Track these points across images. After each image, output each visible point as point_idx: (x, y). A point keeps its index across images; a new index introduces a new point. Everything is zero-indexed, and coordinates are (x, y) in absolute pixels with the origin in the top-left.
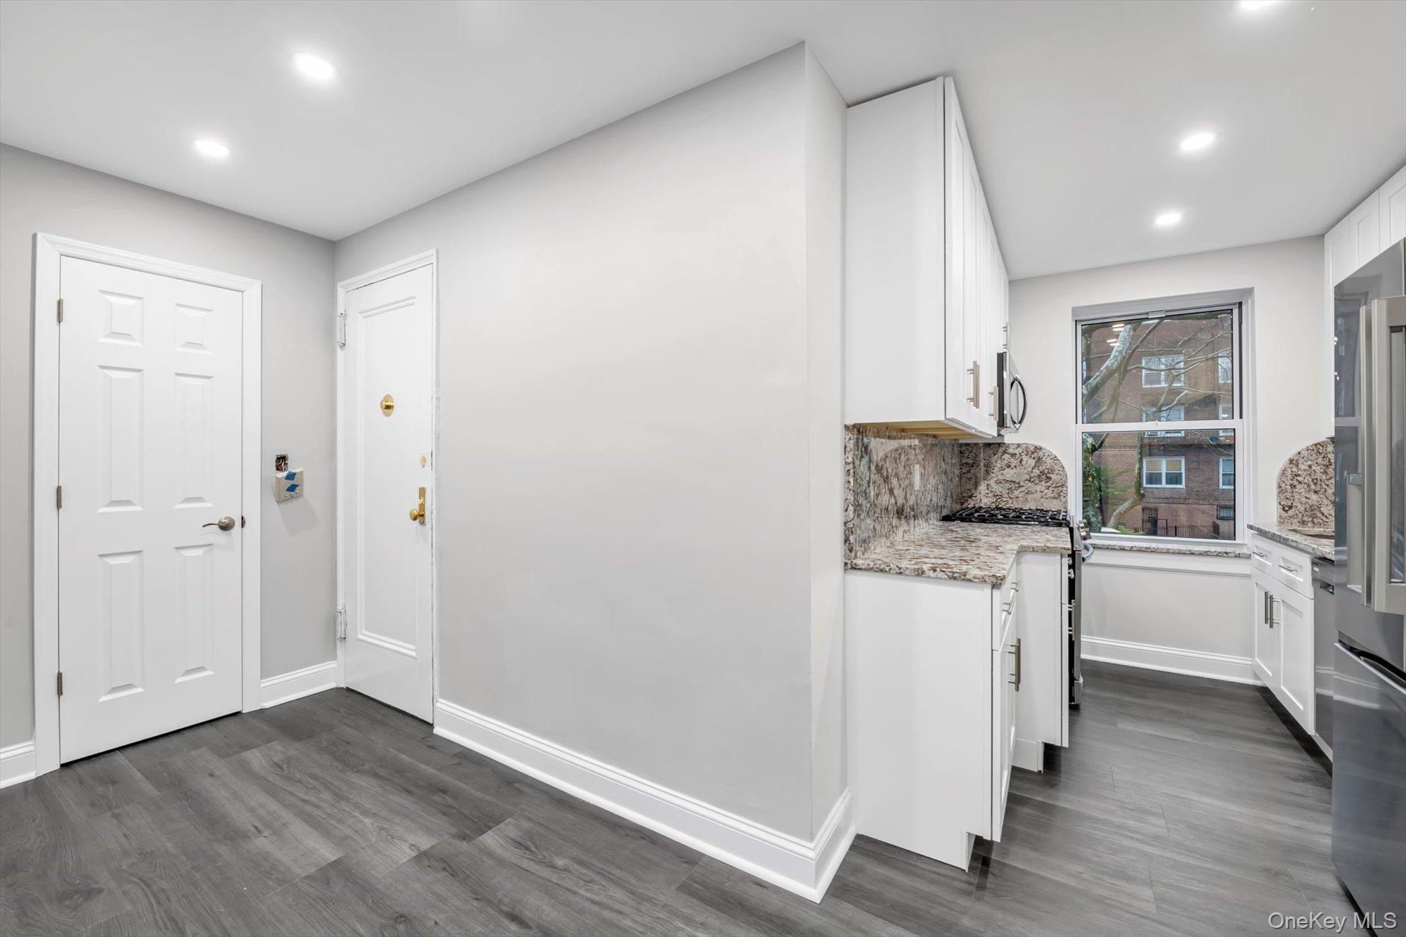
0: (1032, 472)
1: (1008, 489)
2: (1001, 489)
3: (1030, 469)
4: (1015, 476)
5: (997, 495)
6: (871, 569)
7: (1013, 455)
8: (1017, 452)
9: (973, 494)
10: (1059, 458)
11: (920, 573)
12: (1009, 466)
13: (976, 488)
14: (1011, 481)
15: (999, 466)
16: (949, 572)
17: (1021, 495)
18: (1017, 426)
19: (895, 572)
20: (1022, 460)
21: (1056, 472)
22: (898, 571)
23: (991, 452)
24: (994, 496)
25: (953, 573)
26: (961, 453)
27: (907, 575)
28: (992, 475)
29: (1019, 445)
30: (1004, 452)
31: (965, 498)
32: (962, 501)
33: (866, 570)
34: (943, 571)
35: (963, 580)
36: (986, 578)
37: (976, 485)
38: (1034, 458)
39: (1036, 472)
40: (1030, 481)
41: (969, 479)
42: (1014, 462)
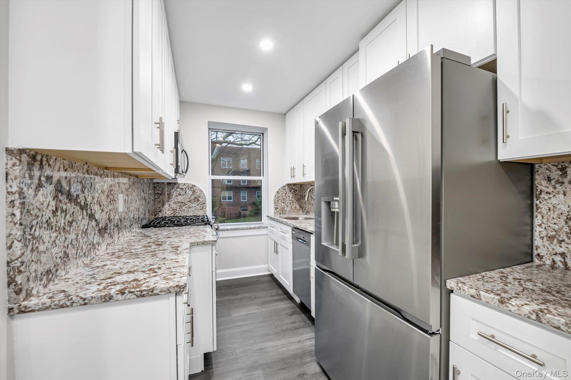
0: (191, 197)
1: (180, 206)
2: (176, 206)
3: (190, 196)
4: (183, 199)
5: (174, 210)
6: (47, 308)
7: (182, 189)
8: (184, 187)
9: (161, 210)
10: (203, 190)
11: (108, 299)
12: (180, 195)
13: (163, 207)
14: (181, 202)
15: (175, 194)
16: (138, 291)
17: (186, 209)
18: (184, 174)
19: (78, 304)
20: (186, 191)
21: (202, 197)
22: (83, 303)
23: (171, 187)
24: (173, 210)
25: (141, 291)
26: (154, 187)
27: (93, 304)
28: (172, 199)
29: (185, 184)
30: (178, 188)
31: (157, 212)
32: (155, 214)
34: (132, 292)
35: (151, 295)
36: (171, 290)
37: (163, 205)
38: (192, 191)
39: (193, 197)
40: (190, 202)
41: (160, 202)
42: (182, 192)
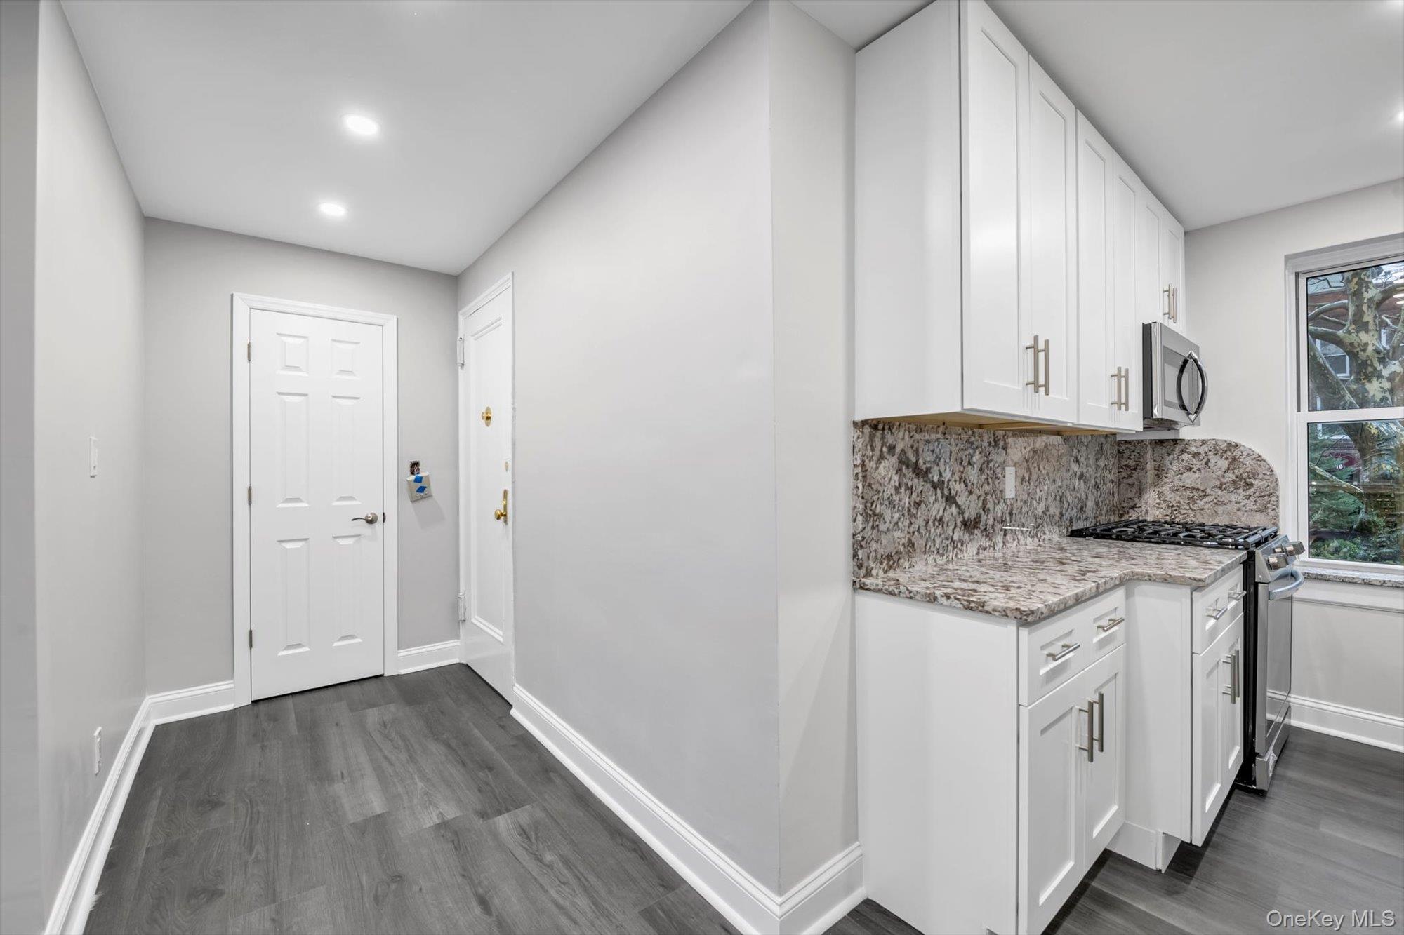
0: (1224, 476)
1: (1189, 498)
2: (1178, 499)
3: (1220, 473)
4: (1199, 481)
5: (1173, 506)
6: (879, 591)
7: (1196, 455)
8: (1201, 450)
9: (1136, 505)
10: (1264, 457)
11: (931, 599)
12: (1191, 469)
13: (1140, 497)
14: (1193, 488)
15: (1174, 468)
16: (964, 600)
17: (1208, 506)
18: (1192, 417)
19: (904, 595)
20: (1208, 460)
21: (1261, 476)
22: (908, 596)
23: (1164, 451)
24: (1169, 507)
25: (970, 602)
26: (1119, 452)
27: (918, 600)
28: (1166, 480)
29: (1204, 442)
30: (1183, 452)
31: (1126, 509)
32: (1121, 512)
33: (874, 591)
34: (958, 599)
35: (981, 611)
36: (1008, 612)
37: (1140, 493)
38: (1227, 458)
39: (1230, 476)
40: (1220, 488)
41: (1131, 485)
42: (1197, 464)
